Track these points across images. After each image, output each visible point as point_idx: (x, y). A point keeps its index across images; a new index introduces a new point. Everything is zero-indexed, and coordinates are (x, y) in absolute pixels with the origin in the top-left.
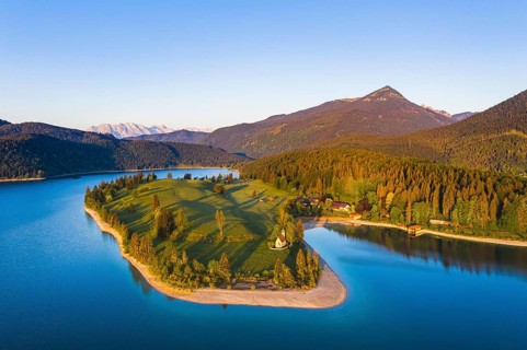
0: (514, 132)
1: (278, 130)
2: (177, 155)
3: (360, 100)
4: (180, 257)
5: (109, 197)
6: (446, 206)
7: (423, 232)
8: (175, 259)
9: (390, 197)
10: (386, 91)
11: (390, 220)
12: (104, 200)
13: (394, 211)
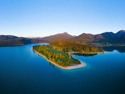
0: (82, 39)
1: (52, 38)
2: (39, 41)
4: (61, 62)
5: (37, 49)
6: (85, 49)
7: (83, 53)
8: (60, 62)
9: (77, 49)
10: (66, 33)
11: (78, 52)
12: (36, 49)
13: (79, 50)
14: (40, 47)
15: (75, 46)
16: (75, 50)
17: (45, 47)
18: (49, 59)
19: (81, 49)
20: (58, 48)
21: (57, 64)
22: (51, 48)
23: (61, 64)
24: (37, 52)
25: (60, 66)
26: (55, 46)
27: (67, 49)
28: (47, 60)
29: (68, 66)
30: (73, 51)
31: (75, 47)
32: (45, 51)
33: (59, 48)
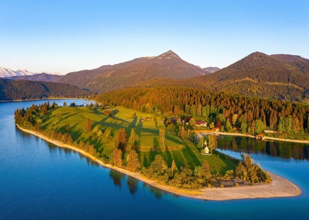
0: (248, 79)
1: (109, 75)
2: (47, 90)
3: (156, 58)
4: (170, 166)
5: (39, 121)
6: (273, 122)
7: (264, 138)
8: (165, 167)
9: (235, 117)
10: (170, 53)
11: (240, 131)
12: (34, 122)
13: (244, 125)
14: (54, 113)
15: (221, 107)
16: (223, 124)
17: (83, 111)
18: (106, 159)
19: (255, 119)
20: (145, 116)
21: (150, 178)
22: (110, 115)
23: (171, 178)
24: (41, 136)
25: (167, 183)
26: (128, 107)
27: (183, 118)
28: (100, 162)
29: (204, 185)
30: (216, 126)
31: (221, 112)
32: (82, 126)
33: (149, 116)
